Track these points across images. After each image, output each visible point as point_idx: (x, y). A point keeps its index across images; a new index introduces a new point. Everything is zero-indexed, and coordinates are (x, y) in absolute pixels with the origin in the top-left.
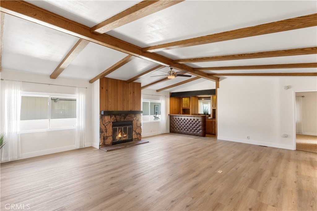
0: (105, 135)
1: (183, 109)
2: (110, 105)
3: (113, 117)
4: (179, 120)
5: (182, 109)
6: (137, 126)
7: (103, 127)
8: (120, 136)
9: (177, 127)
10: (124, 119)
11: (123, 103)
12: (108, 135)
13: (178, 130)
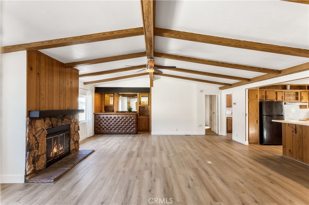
0: (36, 155)
1: (105, 106)
2: (43, 99)
3: (48, 120)
4: (107, 119)
5: (103, 106)
6: (75, 131)
7: (33, 141)
8: (55, 150)
9: (105, 128)
10: (62, 122)
11: (60, 97)
12: (41, 153)
13: (103, 131)
